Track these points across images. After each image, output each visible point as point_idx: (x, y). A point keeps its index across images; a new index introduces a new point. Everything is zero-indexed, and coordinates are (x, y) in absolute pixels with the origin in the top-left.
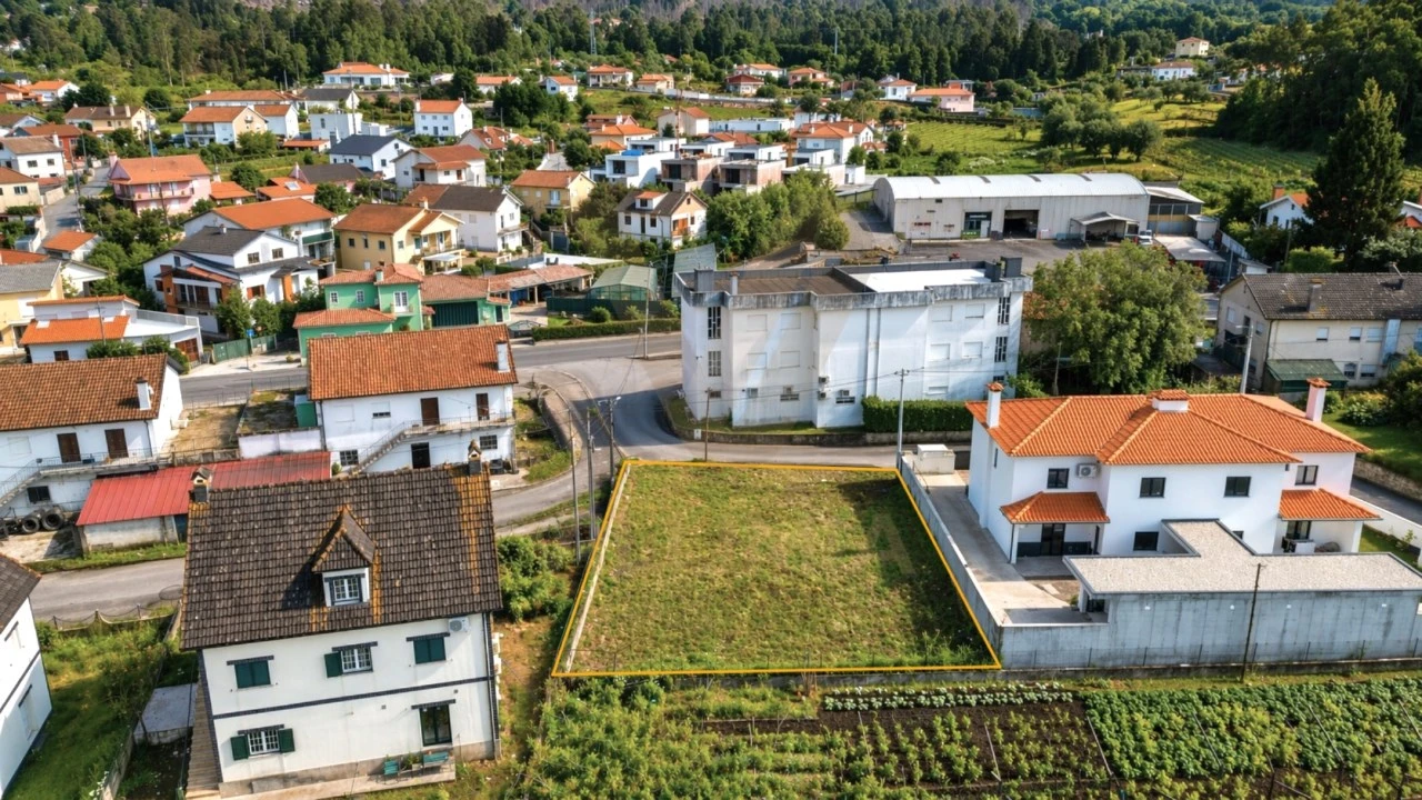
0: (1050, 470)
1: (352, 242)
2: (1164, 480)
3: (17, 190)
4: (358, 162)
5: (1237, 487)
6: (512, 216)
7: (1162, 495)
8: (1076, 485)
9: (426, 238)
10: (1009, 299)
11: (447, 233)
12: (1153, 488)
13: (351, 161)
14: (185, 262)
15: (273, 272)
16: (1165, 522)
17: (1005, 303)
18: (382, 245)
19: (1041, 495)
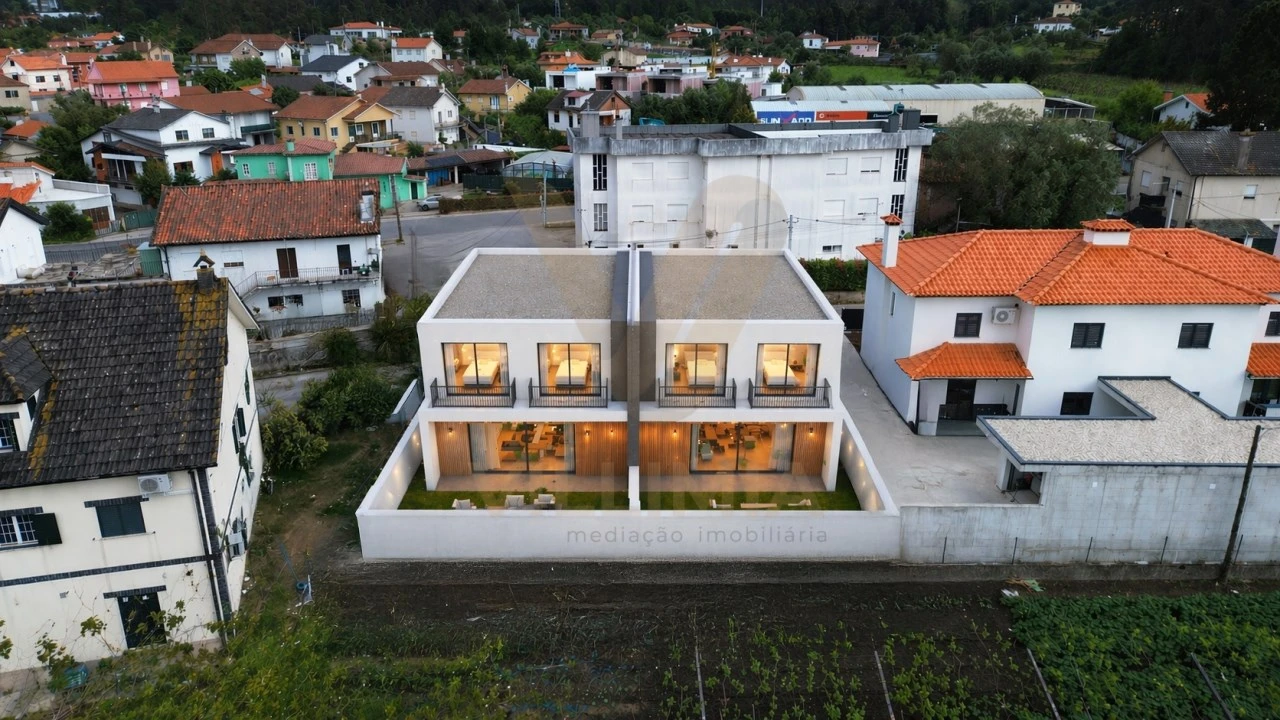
0: (959, 315)
1: (291, 130)
2: (1102, 326)
3: (8, 94)
4: (326, 78)
5: (1195, 337)
6: (450, 113)
7: (1099, 345)
8: (988, 334)
9: (360, 125)
10: (907, 150)
11: (383, 123)
12: (1088, 336)
13: (320, 76)
14: (114, 138)
15: (201, 149)
16: (1102, 379)
17: (902, 155)
18: (317, 132)
19: (946, 346)
